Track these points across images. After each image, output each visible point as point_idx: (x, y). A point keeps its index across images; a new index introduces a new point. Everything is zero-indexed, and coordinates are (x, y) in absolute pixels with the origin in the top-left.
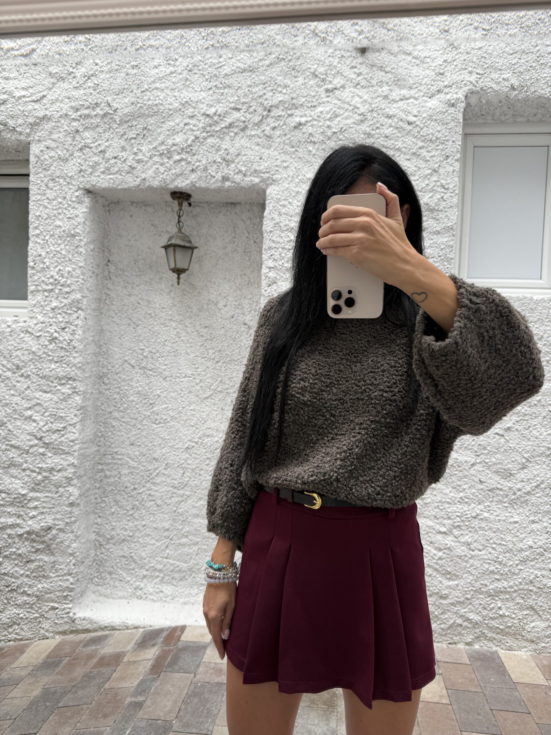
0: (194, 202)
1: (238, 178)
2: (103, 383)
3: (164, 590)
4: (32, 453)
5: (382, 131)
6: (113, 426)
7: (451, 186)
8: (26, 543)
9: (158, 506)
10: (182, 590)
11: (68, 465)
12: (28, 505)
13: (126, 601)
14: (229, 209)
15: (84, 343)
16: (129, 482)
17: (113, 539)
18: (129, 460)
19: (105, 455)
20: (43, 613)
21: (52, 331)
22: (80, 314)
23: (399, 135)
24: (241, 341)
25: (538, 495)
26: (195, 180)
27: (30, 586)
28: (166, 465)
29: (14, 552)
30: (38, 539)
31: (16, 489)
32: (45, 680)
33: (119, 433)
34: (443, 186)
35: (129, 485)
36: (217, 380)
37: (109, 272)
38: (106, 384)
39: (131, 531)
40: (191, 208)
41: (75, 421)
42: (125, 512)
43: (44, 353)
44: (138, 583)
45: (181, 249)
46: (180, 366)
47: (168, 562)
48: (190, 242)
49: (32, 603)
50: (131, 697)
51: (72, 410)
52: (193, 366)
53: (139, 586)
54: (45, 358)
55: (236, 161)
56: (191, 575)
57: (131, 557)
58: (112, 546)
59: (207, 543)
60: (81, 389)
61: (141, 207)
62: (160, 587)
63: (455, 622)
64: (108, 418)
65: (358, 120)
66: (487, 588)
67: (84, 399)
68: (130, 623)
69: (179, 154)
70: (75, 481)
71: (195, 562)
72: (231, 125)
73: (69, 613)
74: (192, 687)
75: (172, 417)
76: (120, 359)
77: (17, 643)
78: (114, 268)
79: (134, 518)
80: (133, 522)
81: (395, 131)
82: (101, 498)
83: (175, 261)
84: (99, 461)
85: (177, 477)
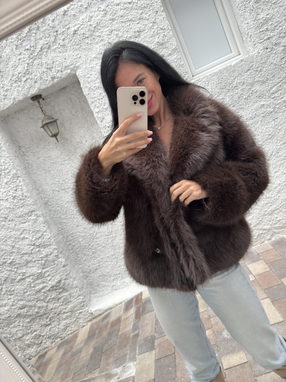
0: (45, 97)
1: (59, 74)
2: (49, 205)
3: (125, 281)
4: (34, 253)
5: (118, 14)
6: (65, 223)
7: (166, 27)
8: (53, 292)
9: (104, 247)
11: (53, 250)
12: (45, 276)
13: (111, 294)
14: (63, 92)
15: (30, 192)
16: (85, 243)
17: (91, 271)
18: (80, 234)
19: (68, 237)
20: (77, 317)
21: (12, 194)
22: (20, 180)
23: (128, 12)
25: (273, 159)
26: (39, 86)
27: (65, 309)
29: (50, 299)
30: (57, 288)
31: (36, 272)
32: (92, 344)
33: (69, 224)
34: (162, 29)
35: (86, 244)
37: (23, 152)
38: (51, 205)
39: (97, 264)
40: (45, 100)
41: (45, 230)
42: (90, 257)
43: (14, 205)
45: (50, 124)
47: (121, 268)
48: (53, 118)
49: (70, 315)
50: (132, 333)
51: (41, 225)
53: (113, 285)
54: (15, 208)
55: (54, 66)
57: (103, 274)
58: (92, 274)
60: (40, 214)
61: (21, 113)
62: (122, 280)
63: (259, 233)
64: (60, 220)
65: (103, 14)
66: (267, 212)
67: (44, 217)
68: (117, 302)
69: (24, 77)
70: (60, 255)
72: (42, 49)
73: (88, 311)
76: (51, 190)
77: (73, 334)
78: (24, 149)
79: (96, 257)
80: (96, 259)
81: (125, 11)
82: (76, 256)
83: (51, 132)
84: (66, 241)
85: (105, 231)
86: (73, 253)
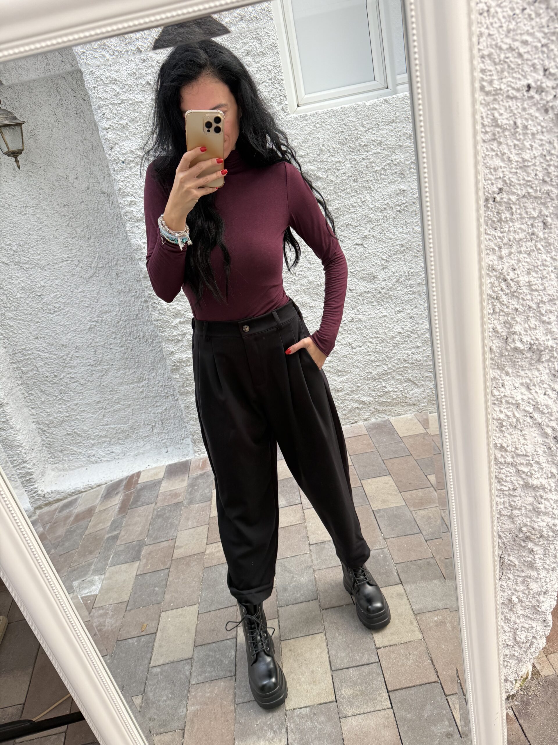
3: (114, 450)
6: (12, 326)
9: (82, 385)
10: (130, 446)
13: (84, 469)
16: (48, 372)
17: (53, 423)
18: (40, 353)
24: (105, 211)
25: (399, 288)
28: (76, 348)
33: (20, 331)
35: (48, 374)
36: (95, 257)
39: (66, 412)
42: (54, 398)
44: (89, 452)
45: (7, 128)
46: (54, 252)
47: (110, 428)
48: (15, 118)
50: (107, 534)
52: (66, 248)
53: (91, 453)
56: (134, 432)
57: (76, 433)
58: (53, 429)
59: (138, 403)
62: (110, 449)
63: (352, 406)
68: (92, 483)
71: (134, 421)
73: (37, 491)
74: (155, 512)
75: (64, 303)
79: (65, 401)
80: (65, 404)
82: (27, 393)
83: (6, 144)
84: (11, 362)
85: (90, 356)
86: (21, 384)
